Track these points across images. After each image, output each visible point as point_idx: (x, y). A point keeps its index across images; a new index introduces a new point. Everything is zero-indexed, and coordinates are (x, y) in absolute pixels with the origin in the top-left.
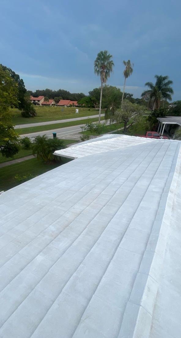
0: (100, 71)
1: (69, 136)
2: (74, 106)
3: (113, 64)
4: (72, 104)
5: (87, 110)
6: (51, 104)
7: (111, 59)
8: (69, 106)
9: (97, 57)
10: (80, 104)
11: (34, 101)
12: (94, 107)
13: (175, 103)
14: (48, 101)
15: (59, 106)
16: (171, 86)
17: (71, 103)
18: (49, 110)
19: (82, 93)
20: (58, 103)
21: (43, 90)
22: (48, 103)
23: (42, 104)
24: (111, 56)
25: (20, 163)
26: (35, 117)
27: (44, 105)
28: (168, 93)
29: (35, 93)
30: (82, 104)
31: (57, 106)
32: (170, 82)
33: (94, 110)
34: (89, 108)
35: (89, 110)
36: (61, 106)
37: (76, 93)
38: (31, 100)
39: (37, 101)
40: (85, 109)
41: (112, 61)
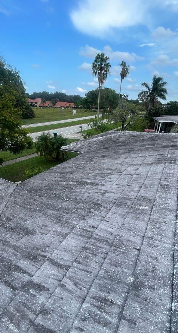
0: (98, 72)
1: (69, 135)
2: (71, 108)
3: (110, 66)
4: (69, 106)
5: (84, 111)
6: (48, 106)
7: (108, 61)
8: (66, 108)
9: (95, 59)
10: (76, 106)
11: (32, 103)
12: (90, 108)
13: (168, 104)
14: (46, 103)
15: (56, 107)
16: (165, 87)
17: (68, 104)
18: (47, 112)
19: (78, 95)
20: (55, 104)
21: (41, 93)
22: (45, 105)
23: (39, 106)
24: (108, 58)
25: (24, 161)
26: (34, 118)
27: (42, 107)
28: (163, 93)
29: (33, 95)
30: (79, 106)
31: (54, 107)
32: (165, 83)
33: (91, 111)
34: (86, 110)
35: (86, 111)
36: (57, 107)
37: (72, 95)
38: (29, 102)
39: (34, 103)
40: (82, 110)
41: (108, 63)
